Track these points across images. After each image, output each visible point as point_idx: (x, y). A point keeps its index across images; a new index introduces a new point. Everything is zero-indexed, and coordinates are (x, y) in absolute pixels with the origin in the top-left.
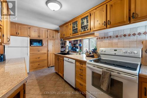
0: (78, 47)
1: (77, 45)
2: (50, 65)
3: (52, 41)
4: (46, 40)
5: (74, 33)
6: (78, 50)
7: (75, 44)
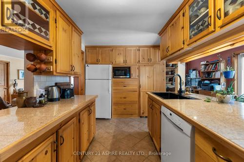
0: (219, 80)
1: (217, 75)
2: (143, 113)
3: (147, 68)
4: (137, 67)
5: (195, 35)
6: (218, 88)
7: (209, 73)
